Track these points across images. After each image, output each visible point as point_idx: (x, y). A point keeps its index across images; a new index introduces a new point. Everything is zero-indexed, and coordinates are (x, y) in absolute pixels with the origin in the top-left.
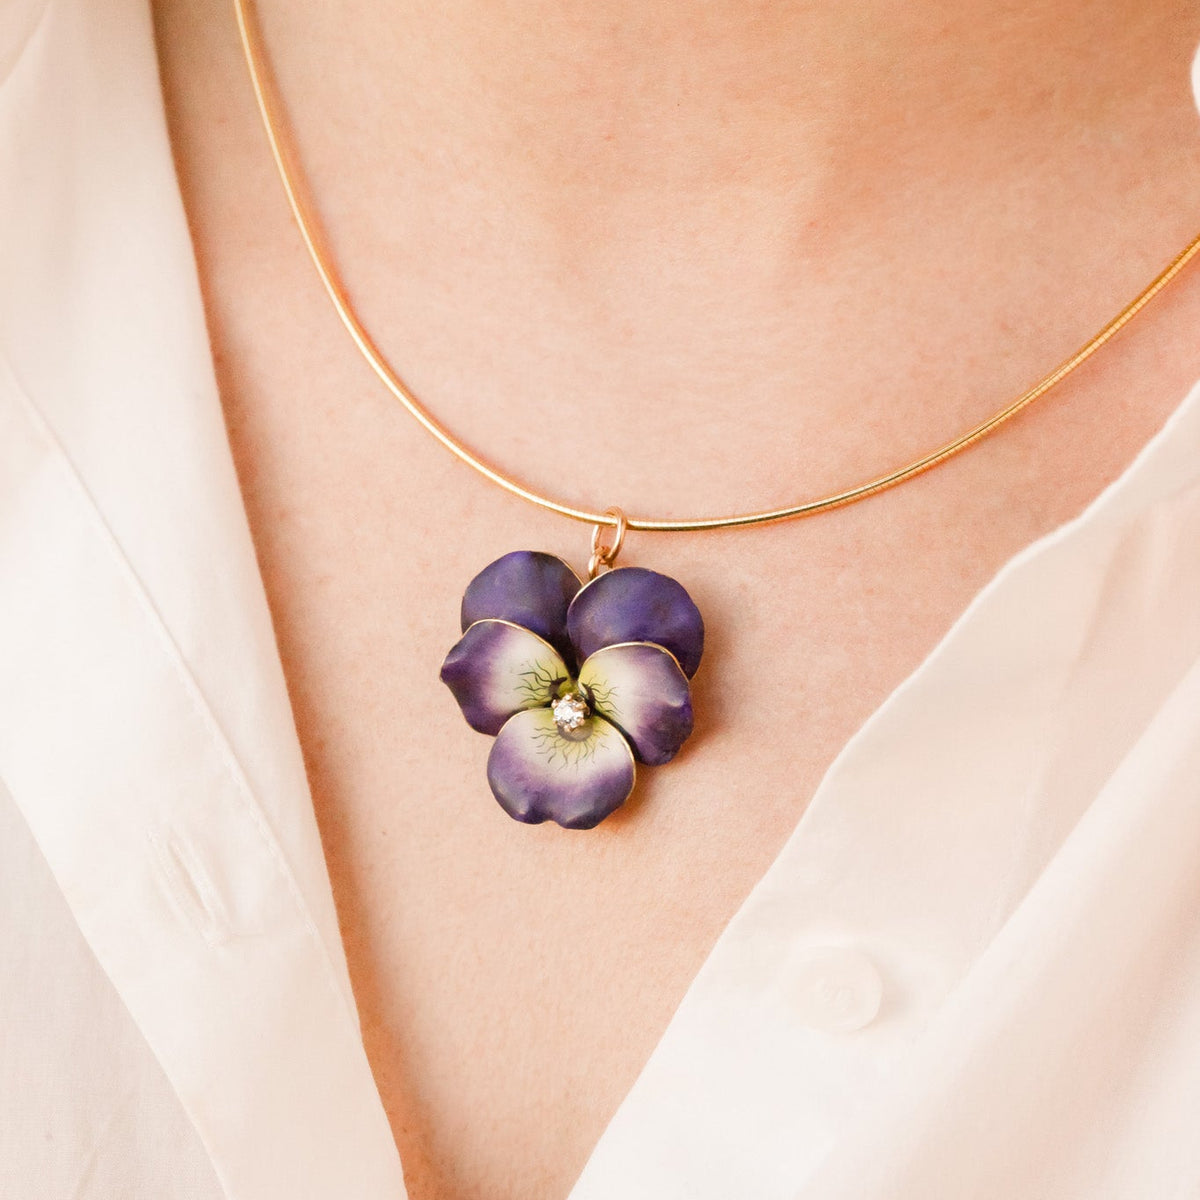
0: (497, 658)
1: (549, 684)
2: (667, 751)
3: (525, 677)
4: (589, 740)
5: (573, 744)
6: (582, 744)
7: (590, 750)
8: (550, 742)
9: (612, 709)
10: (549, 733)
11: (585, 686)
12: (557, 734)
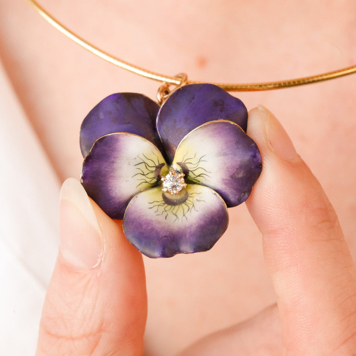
0: (117, 157)
1: (154, 169)
2: (244, 192)
3: (138, 166)
4: (187, 201)
5: (177, 207)
6: (183, 205)
7: (191, 206)
8: (161, 209)
9: (203, 172)
10: (158, 204)
11: (179, 164)
12: (164, 204)
